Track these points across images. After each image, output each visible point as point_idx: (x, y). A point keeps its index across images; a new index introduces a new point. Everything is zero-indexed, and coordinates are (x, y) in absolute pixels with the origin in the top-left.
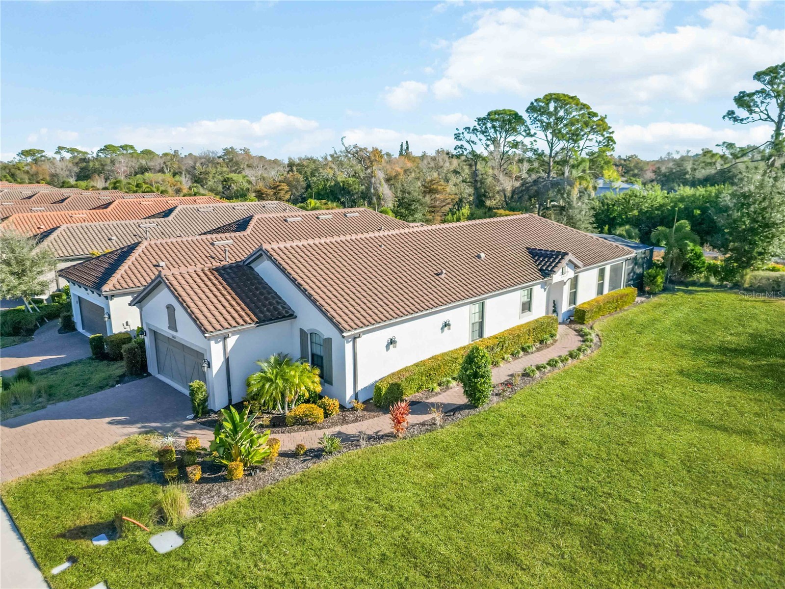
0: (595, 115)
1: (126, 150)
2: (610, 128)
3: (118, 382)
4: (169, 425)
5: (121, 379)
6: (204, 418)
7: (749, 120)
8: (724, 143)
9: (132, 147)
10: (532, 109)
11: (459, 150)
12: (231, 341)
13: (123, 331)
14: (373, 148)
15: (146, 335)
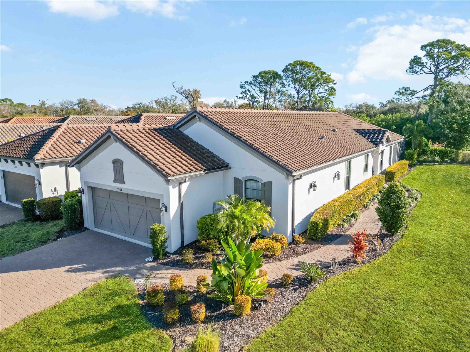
0: (324, 73)
1: (6, 102)
2: (334, 80)
3: (58, 237)
4: (132, 268)
5: (60, 234)
6: (165, 259)
7: (421, 72)
8: (403, 87)
9: (10, 100)
10: (286, 70)
11: (244, 94)
12: (185, 187)
13: (52, 196)
14: (193, 89)
15: (84, 193)
